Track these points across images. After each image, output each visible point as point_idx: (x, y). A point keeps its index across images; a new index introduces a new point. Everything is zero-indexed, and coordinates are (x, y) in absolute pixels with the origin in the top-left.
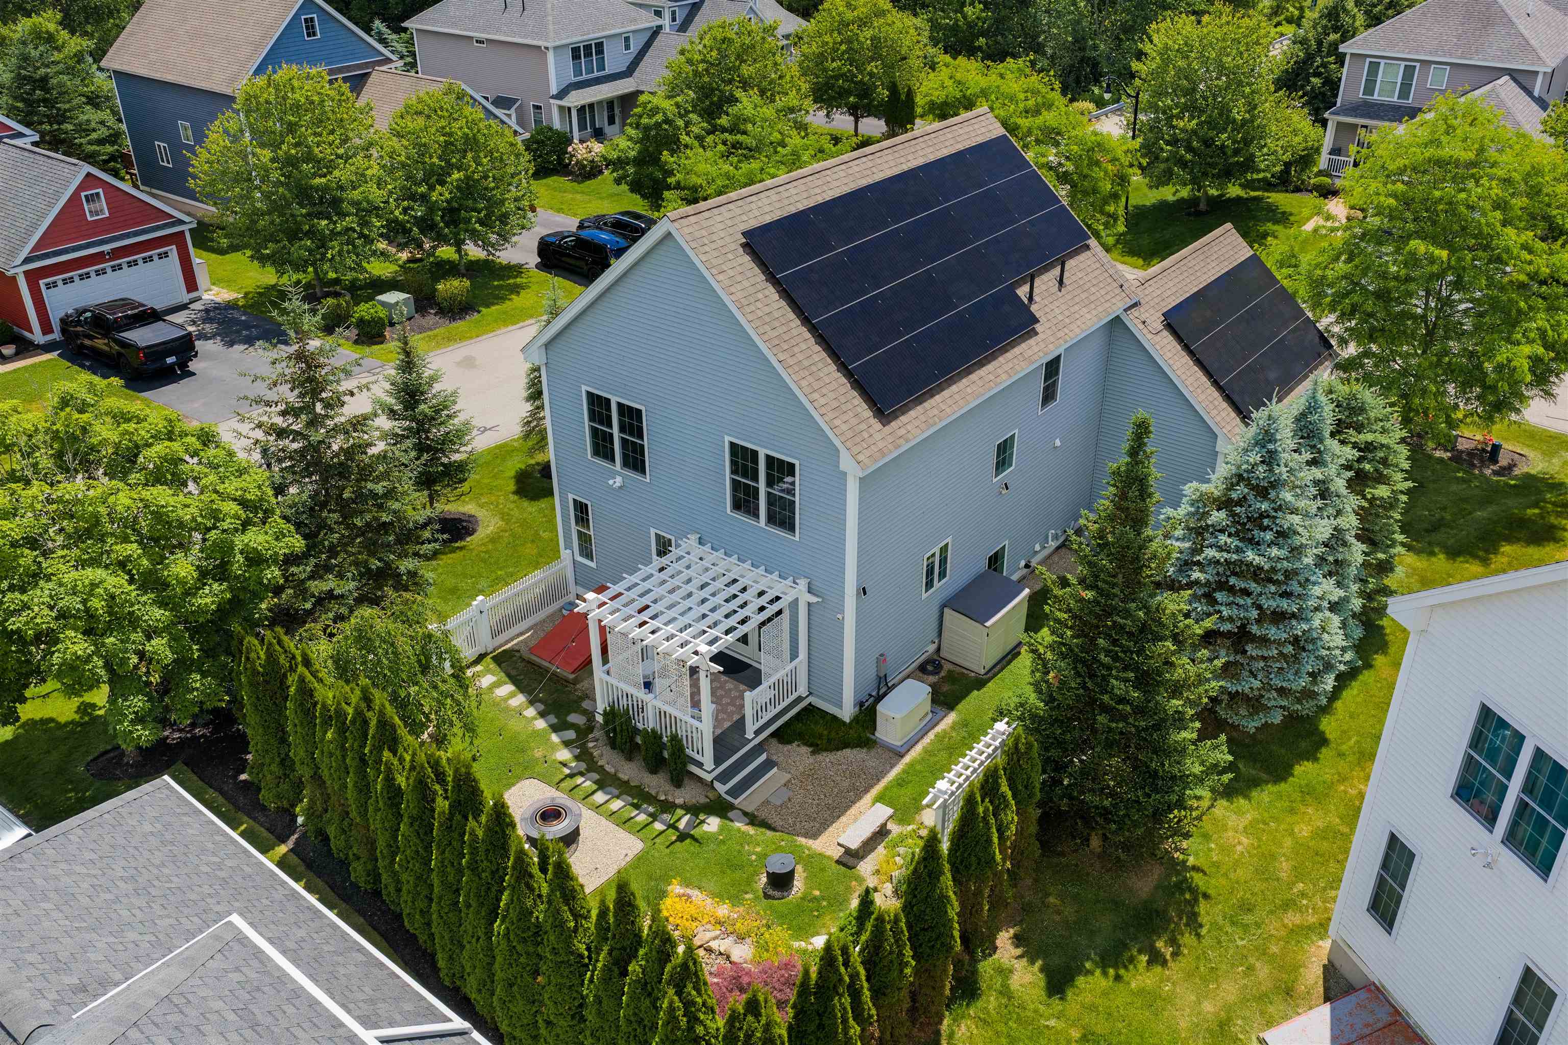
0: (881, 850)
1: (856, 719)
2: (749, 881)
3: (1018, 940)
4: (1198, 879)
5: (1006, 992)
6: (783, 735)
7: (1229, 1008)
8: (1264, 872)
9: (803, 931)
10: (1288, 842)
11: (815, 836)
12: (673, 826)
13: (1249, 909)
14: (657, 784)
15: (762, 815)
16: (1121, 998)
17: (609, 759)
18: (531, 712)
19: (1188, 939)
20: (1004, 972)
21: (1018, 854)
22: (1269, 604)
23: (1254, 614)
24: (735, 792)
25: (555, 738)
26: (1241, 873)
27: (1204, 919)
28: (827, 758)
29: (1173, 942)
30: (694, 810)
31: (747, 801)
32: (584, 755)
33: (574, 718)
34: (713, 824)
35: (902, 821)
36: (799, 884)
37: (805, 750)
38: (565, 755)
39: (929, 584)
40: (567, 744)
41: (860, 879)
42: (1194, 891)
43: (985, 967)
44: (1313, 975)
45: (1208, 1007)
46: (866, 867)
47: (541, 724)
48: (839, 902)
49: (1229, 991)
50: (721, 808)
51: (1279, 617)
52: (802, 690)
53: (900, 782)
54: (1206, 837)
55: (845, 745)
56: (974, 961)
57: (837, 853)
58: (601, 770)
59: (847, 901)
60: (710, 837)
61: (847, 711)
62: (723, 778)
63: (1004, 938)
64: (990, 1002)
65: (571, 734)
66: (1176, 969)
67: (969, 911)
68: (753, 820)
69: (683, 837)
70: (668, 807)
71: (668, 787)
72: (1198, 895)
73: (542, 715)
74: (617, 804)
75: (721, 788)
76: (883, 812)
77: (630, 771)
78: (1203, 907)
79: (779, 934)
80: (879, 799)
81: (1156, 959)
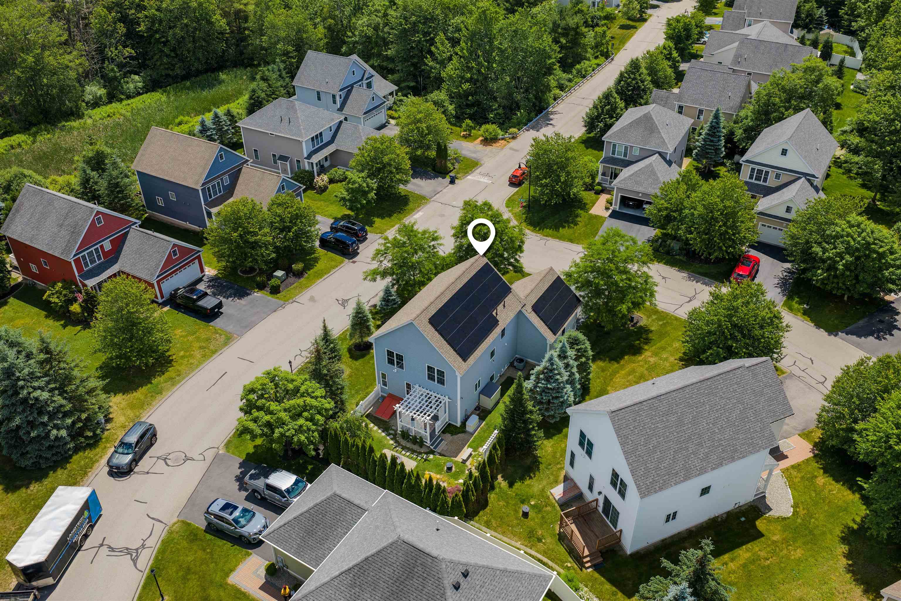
0: (471, 459)
1: (461, 426)
2: (443, 469)
3: (502, 477)
4: (540, 459)
5: (500, 488)
6: (444, 432)
7: (544, 486)
8: (554, 457)
9: (457, 479)
10: (560, 449)
11: (456, 457)
12: (422, 458)
13: (550, 465)
14: (416, 447)
15: (442, 453)
16: (523, 487)
17: (403, 442)
18: (380, 431)
19: (537, 473)
20: (500, 484)
21: (501, 459)
22: (554, 395)
23: (551, 398)
24: (435, 448)
25: (388, 438)
26: (549, 457)
27: (541, 468)
28: (455, 437)
29: (534, 474)
30: (427, 453)
31: (439, 450)
32: (396, 442)
33: (391, 432)
34: (431, 457)
35: (475, 451)
36: (453, 469)
37: (449, 435)
38: (392, 442)
39: (476, 390)
40: (392, 439)
41: (467, 466)
42: (539, 462)
43: (496, 483)
44: (562, 477)
45: (540, 486)
46: (468, 463)
47: (383, 434)
48: (463, 472)
49: (545, 483)
50: (432, 452)
51: (557, 398)
52: (447, 420)
53: (473, 441)
54: (542, 449)
55: (459, 433)
56: (493, 482)
57: (461, 461)
58: (402, 445)
59: (465, 471)
60: (432, 459)
61: (459, 424)
62: (432, 445)
63: (499, 477)
64: (497, 490)
65: (392, 436)
66: (535, 479)
67: (492, 472)
68: (441, 454)
69: (426, 460)
70: (420, 453)
71: (419, 448)
72: (540, 463)
73: (383, 431)
74: (408, 454)
75: (432, 447)
76: (470, 450)
77: (409, 445)
78: (541, 466)
79: (452, 480)
80: (469, 447)
81: (531, 478)
